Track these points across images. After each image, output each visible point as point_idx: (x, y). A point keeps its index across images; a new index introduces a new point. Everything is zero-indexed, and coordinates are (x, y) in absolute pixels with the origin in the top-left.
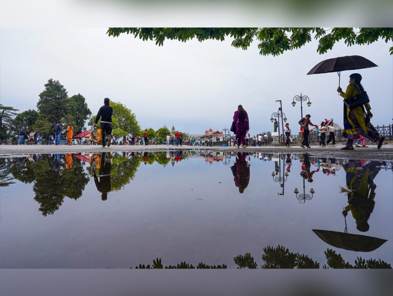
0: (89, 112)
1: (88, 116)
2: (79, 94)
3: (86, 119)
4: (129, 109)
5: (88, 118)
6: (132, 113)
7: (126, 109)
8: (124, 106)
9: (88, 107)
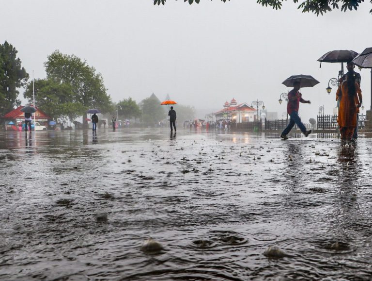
0: (23, 74)
1: (22, 81)
2: (6, 42)
3: (19, 86)
4: (90, 67)
5: (22, 85)
6: (96, 73)
7: (87, 68)
8: (82, 61)
9: (22, 65)
